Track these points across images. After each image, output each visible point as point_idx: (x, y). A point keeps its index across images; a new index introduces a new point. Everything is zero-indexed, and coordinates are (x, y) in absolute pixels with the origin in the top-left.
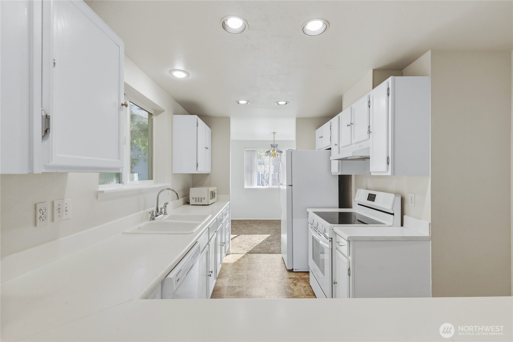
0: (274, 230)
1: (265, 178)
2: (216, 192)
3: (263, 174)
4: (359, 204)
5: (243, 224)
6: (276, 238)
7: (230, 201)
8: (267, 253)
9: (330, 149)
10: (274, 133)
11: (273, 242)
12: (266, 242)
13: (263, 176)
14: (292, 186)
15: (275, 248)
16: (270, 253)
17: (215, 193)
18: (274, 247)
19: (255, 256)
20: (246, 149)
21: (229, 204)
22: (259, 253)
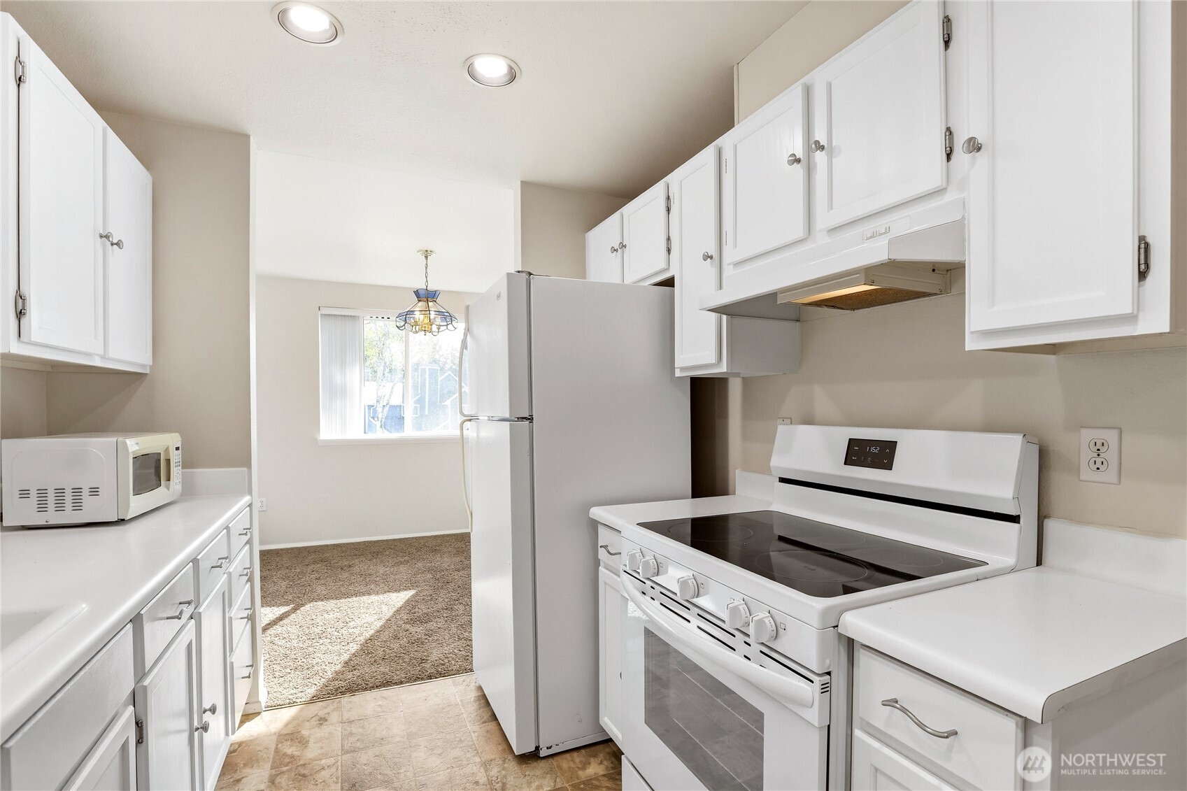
0: (429, 576)
1: (380, 416)
2: (175, 457)
3: (373, 406)
4: (783, 480)
5: (315, 562)
6: (440, 606)
7: (250, 493)
8: (417, 679)
9: (669, 283)
10: (427, 254)
11: (432, 625)
12: (408, 626)
13: (375, 411)
14: (530, 419)
15: (446, 649)
16: (430, 677)
17: (168, 461)
18: (441, 645)
19: (369, 701)
20: (324, 311)
21: (250, 506)
22: (387, 684)
